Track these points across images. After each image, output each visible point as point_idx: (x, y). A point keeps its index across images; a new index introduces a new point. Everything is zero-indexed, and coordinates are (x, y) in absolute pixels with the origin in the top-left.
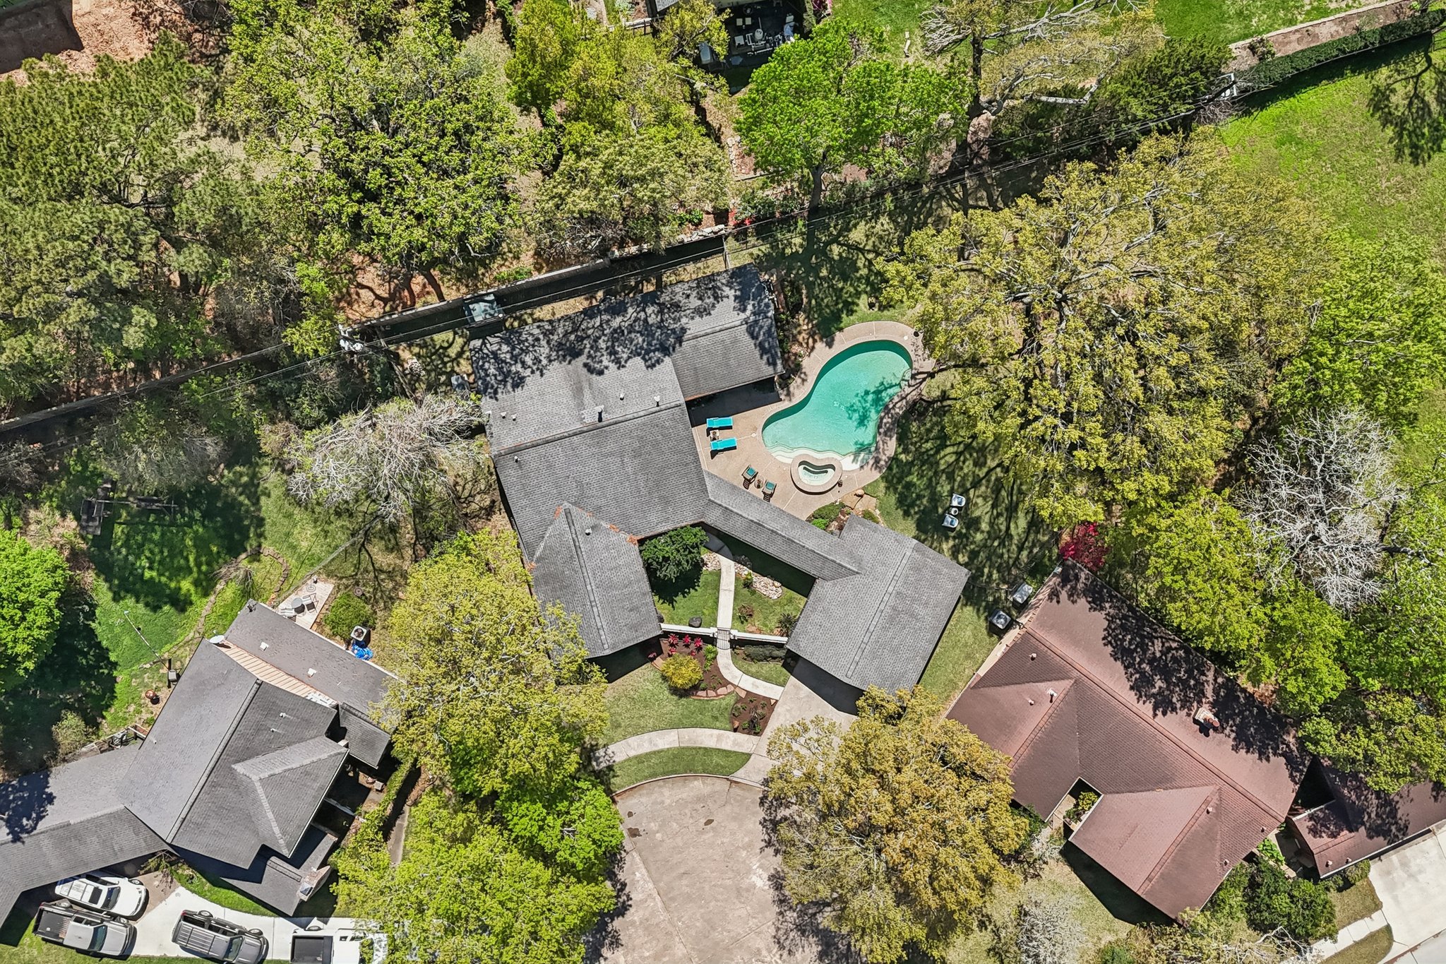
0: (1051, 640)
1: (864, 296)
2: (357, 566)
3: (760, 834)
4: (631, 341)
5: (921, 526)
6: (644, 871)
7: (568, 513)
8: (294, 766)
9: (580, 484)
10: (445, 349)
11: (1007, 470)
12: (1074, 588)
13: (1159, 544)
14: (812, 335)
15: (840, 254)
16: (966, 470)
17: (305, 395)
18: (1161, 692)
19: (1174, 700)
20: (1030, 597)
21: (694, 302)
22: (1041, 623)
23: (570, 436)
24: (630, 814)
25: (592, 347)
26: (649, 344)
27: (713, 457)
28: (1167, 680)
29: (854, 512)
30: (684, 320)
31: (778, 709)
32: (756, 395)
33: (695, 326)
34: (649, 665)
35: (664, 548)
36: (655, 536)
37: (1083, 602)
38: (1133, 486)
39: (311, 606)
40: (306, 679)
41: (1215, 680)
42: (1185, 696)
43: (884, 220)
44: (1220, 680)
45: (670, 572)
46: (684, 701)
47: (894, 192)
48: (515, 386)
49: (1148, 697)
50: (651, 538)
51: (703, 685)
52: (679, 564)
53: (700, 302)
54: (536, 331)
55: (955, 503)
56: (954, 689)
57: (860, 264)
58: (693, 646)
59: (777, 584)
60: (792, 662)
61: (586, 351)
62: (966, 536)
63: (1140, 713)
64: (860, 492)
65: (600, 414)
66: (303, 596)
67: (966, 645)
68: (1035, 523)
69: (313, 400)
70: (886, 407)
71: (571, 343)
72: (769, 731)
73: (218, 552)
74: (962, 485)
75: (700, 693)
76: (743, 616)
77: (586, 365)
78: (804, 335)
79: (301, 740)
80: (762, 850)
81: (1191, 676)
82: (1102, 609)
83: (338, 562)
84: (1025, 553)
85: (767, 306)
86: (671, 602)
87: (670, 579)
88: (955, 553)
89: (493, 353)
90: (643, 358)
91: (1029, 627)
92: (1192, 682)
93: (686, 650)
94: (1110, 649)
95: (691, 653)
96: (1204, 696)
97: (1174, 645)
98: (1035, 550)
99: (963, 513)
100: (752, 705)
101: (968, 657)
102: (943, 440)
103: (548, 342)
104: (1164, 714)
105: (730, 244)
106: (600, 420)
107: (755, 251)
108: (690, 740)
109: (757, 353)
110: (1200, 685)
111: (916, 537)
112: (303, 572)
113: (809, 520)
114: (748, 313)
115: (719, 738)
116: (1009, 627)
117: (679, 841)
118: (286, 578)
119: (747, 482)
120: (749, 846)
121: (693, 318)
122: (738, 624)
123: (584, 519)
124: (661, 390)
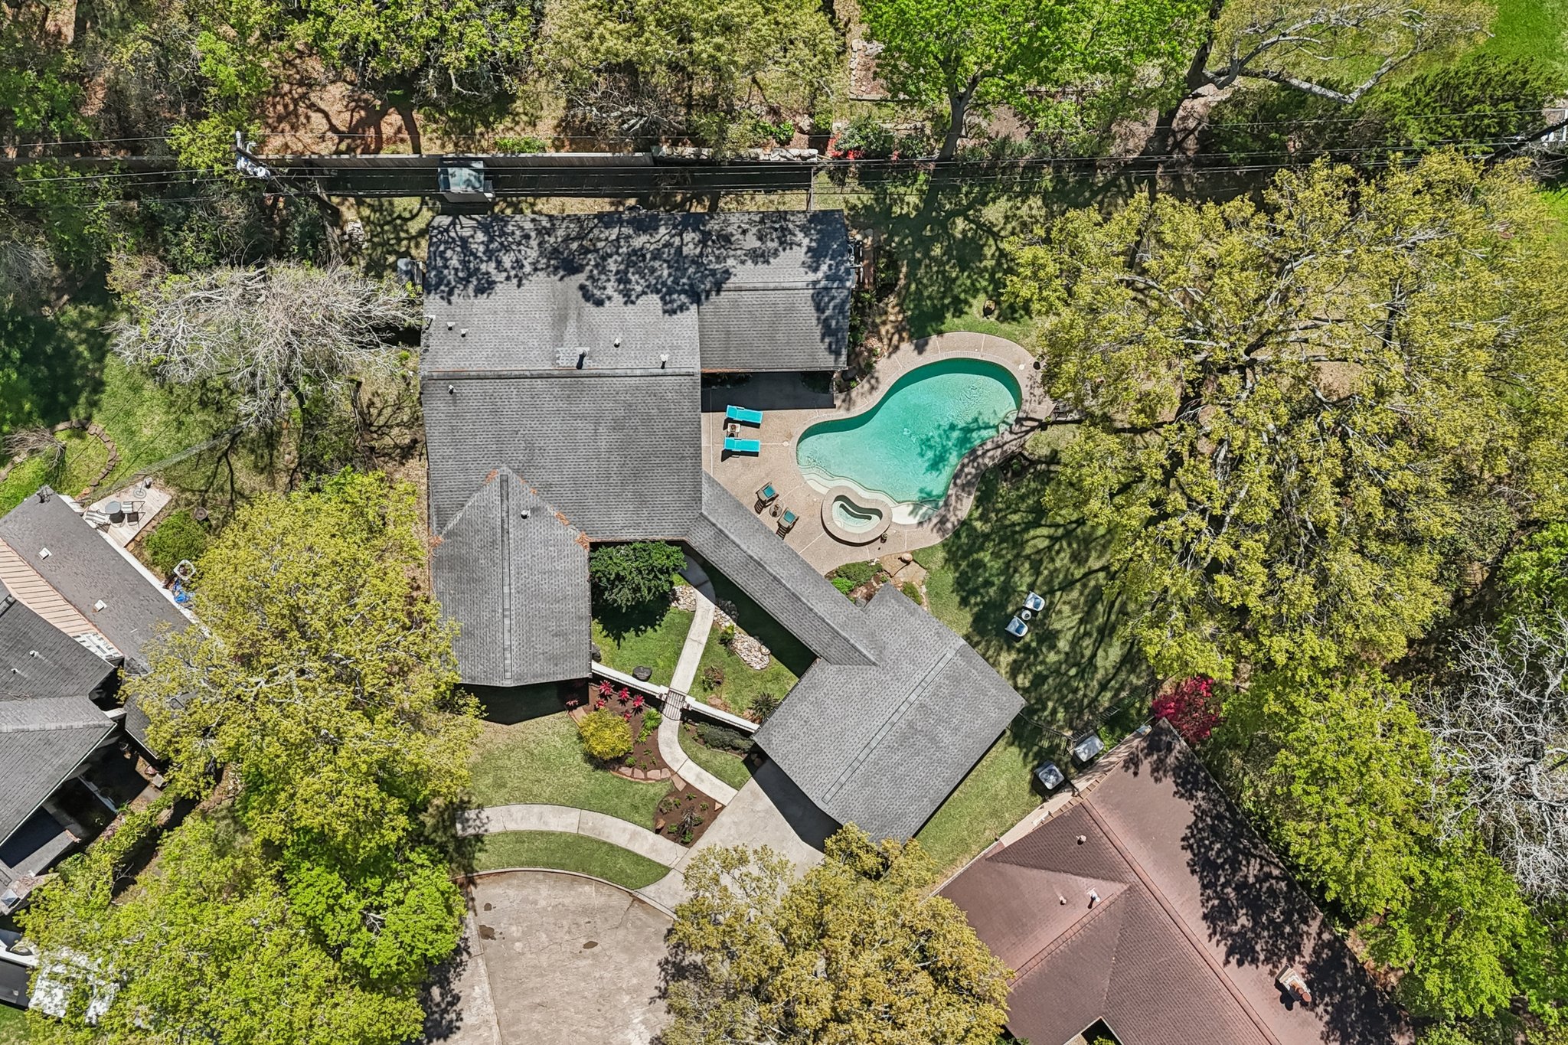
0: (1113, 824)
1: (982, 297)
2: (210, 480)
3: (655, 978)
4: (653, 271)
5: (979, 622)
6: (487, 987)
7: (504, 481)
8: (31, 727)
9: (530, 447)
10: (406, 220)
11: (1112, 577)
12: (1161, 761)
13: (1297, 734)
14: (899, 330)
15: (964, 232)
16: (1058, 564)
17: (191, 230)
18: (1241, 934)
19: (1258, 948)
20: (1098, 755)
21: (752, 242)
22: (1104, 796)
23: (532, 377)
24: (488, 907)
25: (596, 266)
26: (676, 282)
27: (723, 459)
28: (1255, 918)
29: (892, 581)
30: (730, 262)
31: (722, 818)
32: (803, 390)
33: (745, 274)
34: (565, 713)
35: (620, 562)
36: (614, 544)
37: (1169, 783)
38: (1285, 643)
39: (134, 517)
40: (89, 613)
41: (1319, 935)
42: (1274, 945)
43: (1036, 202)
44: (1326, 936)
45: (622, 597)
46: (599, 774)
47: (1058, 169)
48: (480, 291)
49: (1225, 934)
50: (608, 544)
51: (630, 760)
52: (637, 590)
53: (758, 244)
54: (528, 226)
55: (1030, 605)
56: (964, 852)
57: (989, 252)
58: (630, 705)
59: (765, 650)
60: (757, 761)
61: (589, 268)
62: (1035, 653)
63: (1206, 954)
64: (908, 557)
65: (582, 357)
66: (123, 501)
67: (995, 797)
68: (1132, 658)
69: (201, 240)
70: (973, 451)
71: (572, 253)
72: (702, 844)
73: (30, 413)
74: (1049, 581)
75: (623, 769)
76: (708, 681)
77: (582, 287)
78: (889, 327)
79: (52, 694)
80: (652, 1000)
81: (1288, 920)
82: (1191, 797)
83: (185, 467)
84: (1109, 694)
85: (848, 272)
86: (618, 637)
87: (620, 607)
88: (1015, 670)
89: (461, 238)
90: (662, 299)
91: (1087, 798)
92: (1288, 929)
93: (620, 706)
94: (1188, 855)
95: (625, 714)
96: (1300, 953)
97: (1276, 872)
98: (1123, 694)
99: (1037, 621)
100: (688, 804)
101: (994, 814)
102: (1039, 514)
103: (540, 244)
104: (1240, 963)
105: (820, 181)
106: (580, 366)
107: (853, 199)
108: (593, 829)
109: (818, 331)
110: (1297, 934)
111: (967, 638)
112: (136, 469)
113: (829, 576)
114: (820, 274)
115: (633, 836)
116: (1058, 789)
117: (544, 960)
118: (111, 471)
119: (761, 505)
120: (636, 991)
121: (743, 262)
122: (699, 690)
123: (524, 495)
124: (672, 348)
